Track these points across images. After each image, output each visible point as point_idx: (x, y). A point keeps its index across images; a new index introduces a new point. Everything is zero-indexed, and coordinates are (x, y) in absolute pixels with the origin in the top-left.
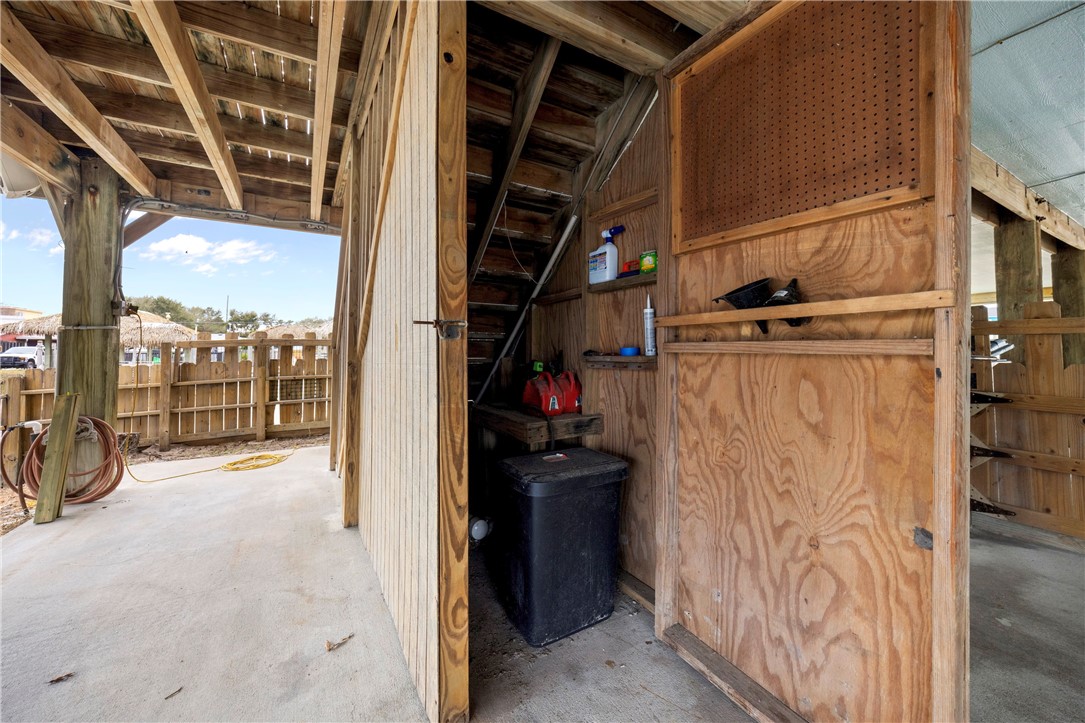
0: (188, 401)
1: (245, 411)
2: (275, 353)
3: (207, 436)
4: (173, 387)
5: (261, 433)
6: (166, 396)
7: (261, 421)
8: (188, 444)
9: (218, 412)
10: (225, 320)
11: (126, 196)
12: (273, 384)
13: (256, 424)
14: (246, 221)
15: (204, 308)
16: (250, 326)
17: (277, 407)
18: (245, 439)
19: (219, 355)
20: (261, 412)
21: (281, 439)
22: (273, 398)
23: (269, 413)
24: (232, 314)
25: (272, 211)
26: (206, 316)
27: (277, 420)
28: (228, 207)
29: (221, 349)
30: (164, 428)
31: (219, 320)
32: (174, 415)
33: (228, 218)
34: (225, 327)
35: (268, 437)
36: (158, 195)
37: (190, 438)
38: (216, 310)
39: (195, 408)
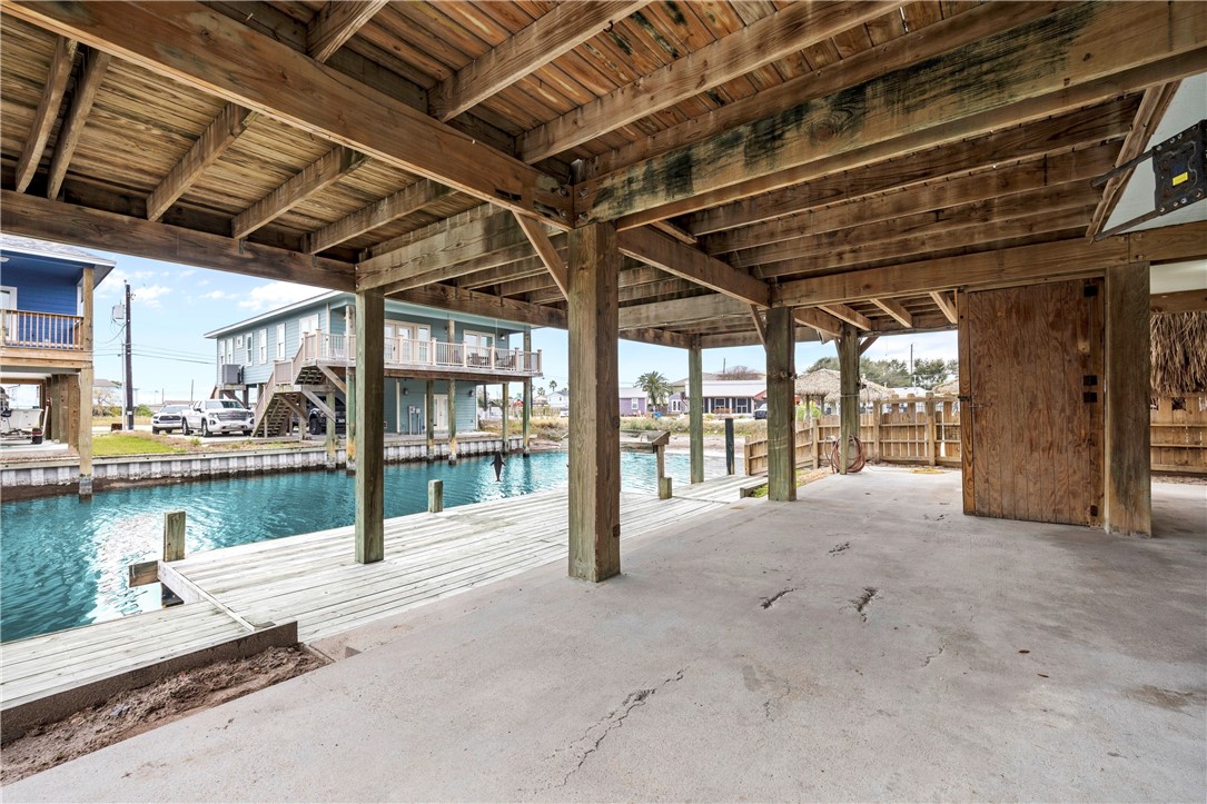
0: (888, 437)
1: (921, 444)
2: (939, 407)
3: (899, 459)
4: (880, 427)
5: (932, 461)
6: (876, 432)
7: (932, 453)
8: (889, 462)
9: (905, 444)
10: (909, 372)
11: (860, 333)
12: (939, 428)
13: (929, 455)
14: (915, 332)
15: (890, 361)
16: (937, 377)
17: (943, 445)
18: (924, 464)
19: (905, 409)
20: (932, 446)
21: (946, 467)
22: (939, 438)
23: (937, 447)
24: (917, 364)
25: (928, 323)
26: (891, 369)
27: (943, 453)
28: (904, 328)
29: (906, 405)
30: (877, 450)
31: (904, 372)
32: (881, 443)
33: (905, 333)
34: (909, 380)
35: (937, 465)
36: (873, 330)
37: (890, 459)
38: (900, 362)
39: (892, 440)
